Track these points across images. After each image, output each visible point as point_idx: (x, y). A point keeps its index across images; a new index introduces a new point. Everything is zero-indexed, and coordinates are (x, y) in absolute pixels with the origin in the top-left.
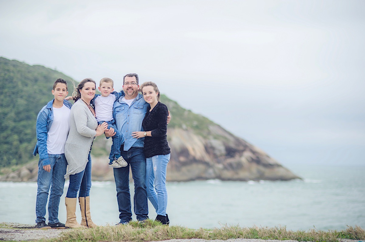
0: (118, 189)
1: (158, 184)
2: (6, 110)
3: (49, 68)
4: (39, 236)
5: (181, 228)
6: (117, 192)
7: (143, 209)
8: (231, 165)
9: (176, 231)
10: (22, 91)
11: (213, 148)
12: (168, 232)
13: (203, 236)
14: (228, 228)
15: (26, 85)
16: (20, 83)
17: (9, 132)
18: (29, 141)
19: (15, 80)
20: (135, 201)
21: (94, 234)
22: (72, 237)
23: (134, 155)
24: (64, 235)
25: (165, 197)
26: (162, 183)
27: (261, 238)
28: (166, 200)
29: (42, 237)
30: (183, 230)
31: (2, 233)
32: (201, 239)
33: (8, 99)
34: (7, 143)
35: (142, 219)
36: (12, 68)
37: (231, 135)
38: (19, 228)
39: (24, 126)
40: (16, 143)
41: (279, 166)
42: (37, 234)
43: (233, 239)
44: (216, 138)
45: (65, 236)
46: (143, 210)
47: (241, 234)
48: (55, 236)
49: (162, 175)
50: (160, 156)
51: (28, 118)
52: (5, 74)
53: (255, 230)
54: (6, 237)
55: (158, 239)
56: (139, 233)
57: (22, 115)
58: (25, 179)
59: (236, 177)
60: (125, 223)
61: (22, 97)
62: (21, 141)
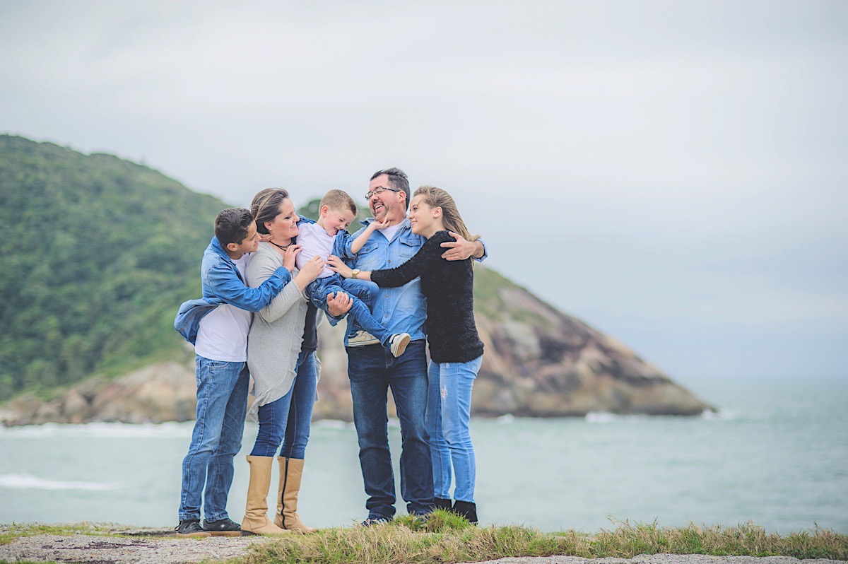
0: (363, 440)
1: (450, 429)
2: (30, 259)
3: (127, 161)
4: (195, 553)
5: (523, 531)
6: (359, 448)
7: (421, 490)
8: (553, 381)
9: (513, 537)
10: (66, 214)
11: (511, 342)
12: (495, 541)
13: (577, 550)
14: (631, 529)
15: (76, 200)
16: (60, 196)
17: (36, 310)
18: (84, 330)
19: (49, 188)
20: (403, 468)
21: (326, 547)
22: (276, 555)
23: (401, 362)
24: (257, 551)
25: (469, 459)
26: (460, 427)
27: (709, 552)
28: (472, 466)
29: (203, 557)
30: (529, 536)
31: (104, 547)
32: (574, 557)
33: (33, 232)
34: (32, 335)
35: (421, 512)
36: (41, 162)
37: (552, 310)
38: (130, 534)
39: (72, 296)
40: (53, 335)
41: (664, 381)
42: (189, 550)
43: (646, 555)
44: (518, 317)
45: (258, 554)
46: (421, 492)
47: (664, 544)
48: (231, 553)
49: (460, 407)
50: (455, 365)
51: (81, 277)
52: (27, 176)
53: (695, 534)
54: (118, 557)
55: (472, 558)
56: (428, 545)
57: (69, 270)
58: (76, 419)
59: (564, 407)
60: (381, 520)
61: (65, 229)
62: (65, 331)
